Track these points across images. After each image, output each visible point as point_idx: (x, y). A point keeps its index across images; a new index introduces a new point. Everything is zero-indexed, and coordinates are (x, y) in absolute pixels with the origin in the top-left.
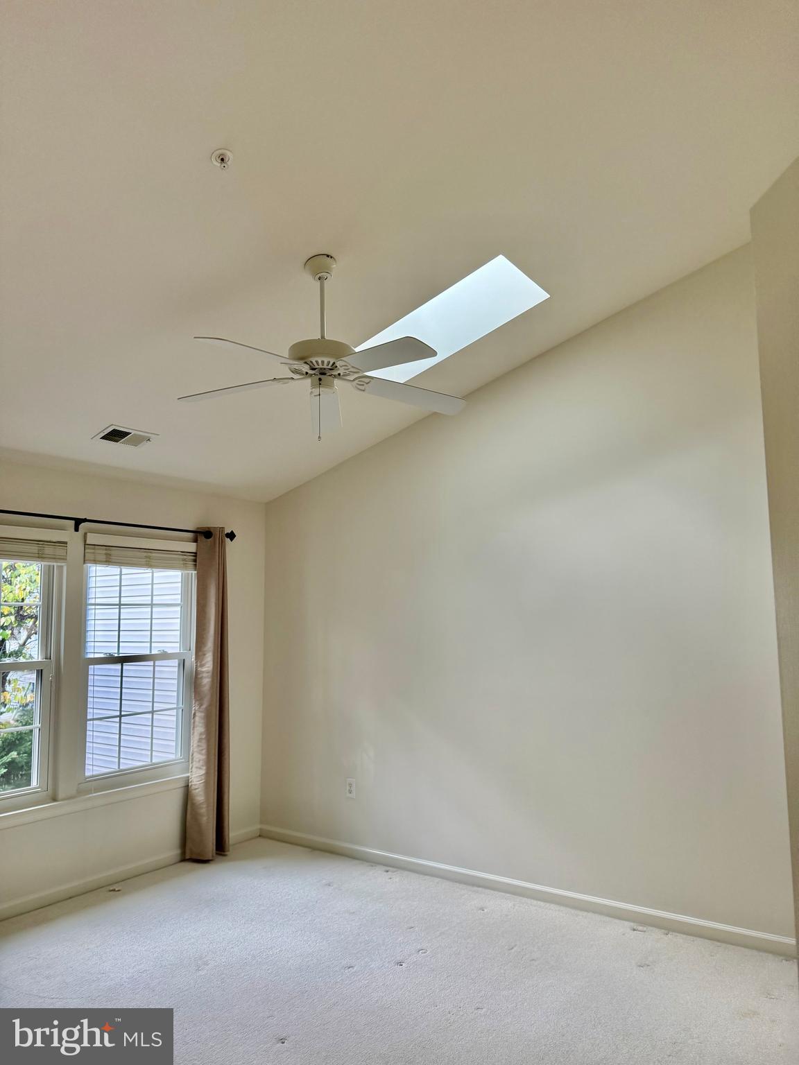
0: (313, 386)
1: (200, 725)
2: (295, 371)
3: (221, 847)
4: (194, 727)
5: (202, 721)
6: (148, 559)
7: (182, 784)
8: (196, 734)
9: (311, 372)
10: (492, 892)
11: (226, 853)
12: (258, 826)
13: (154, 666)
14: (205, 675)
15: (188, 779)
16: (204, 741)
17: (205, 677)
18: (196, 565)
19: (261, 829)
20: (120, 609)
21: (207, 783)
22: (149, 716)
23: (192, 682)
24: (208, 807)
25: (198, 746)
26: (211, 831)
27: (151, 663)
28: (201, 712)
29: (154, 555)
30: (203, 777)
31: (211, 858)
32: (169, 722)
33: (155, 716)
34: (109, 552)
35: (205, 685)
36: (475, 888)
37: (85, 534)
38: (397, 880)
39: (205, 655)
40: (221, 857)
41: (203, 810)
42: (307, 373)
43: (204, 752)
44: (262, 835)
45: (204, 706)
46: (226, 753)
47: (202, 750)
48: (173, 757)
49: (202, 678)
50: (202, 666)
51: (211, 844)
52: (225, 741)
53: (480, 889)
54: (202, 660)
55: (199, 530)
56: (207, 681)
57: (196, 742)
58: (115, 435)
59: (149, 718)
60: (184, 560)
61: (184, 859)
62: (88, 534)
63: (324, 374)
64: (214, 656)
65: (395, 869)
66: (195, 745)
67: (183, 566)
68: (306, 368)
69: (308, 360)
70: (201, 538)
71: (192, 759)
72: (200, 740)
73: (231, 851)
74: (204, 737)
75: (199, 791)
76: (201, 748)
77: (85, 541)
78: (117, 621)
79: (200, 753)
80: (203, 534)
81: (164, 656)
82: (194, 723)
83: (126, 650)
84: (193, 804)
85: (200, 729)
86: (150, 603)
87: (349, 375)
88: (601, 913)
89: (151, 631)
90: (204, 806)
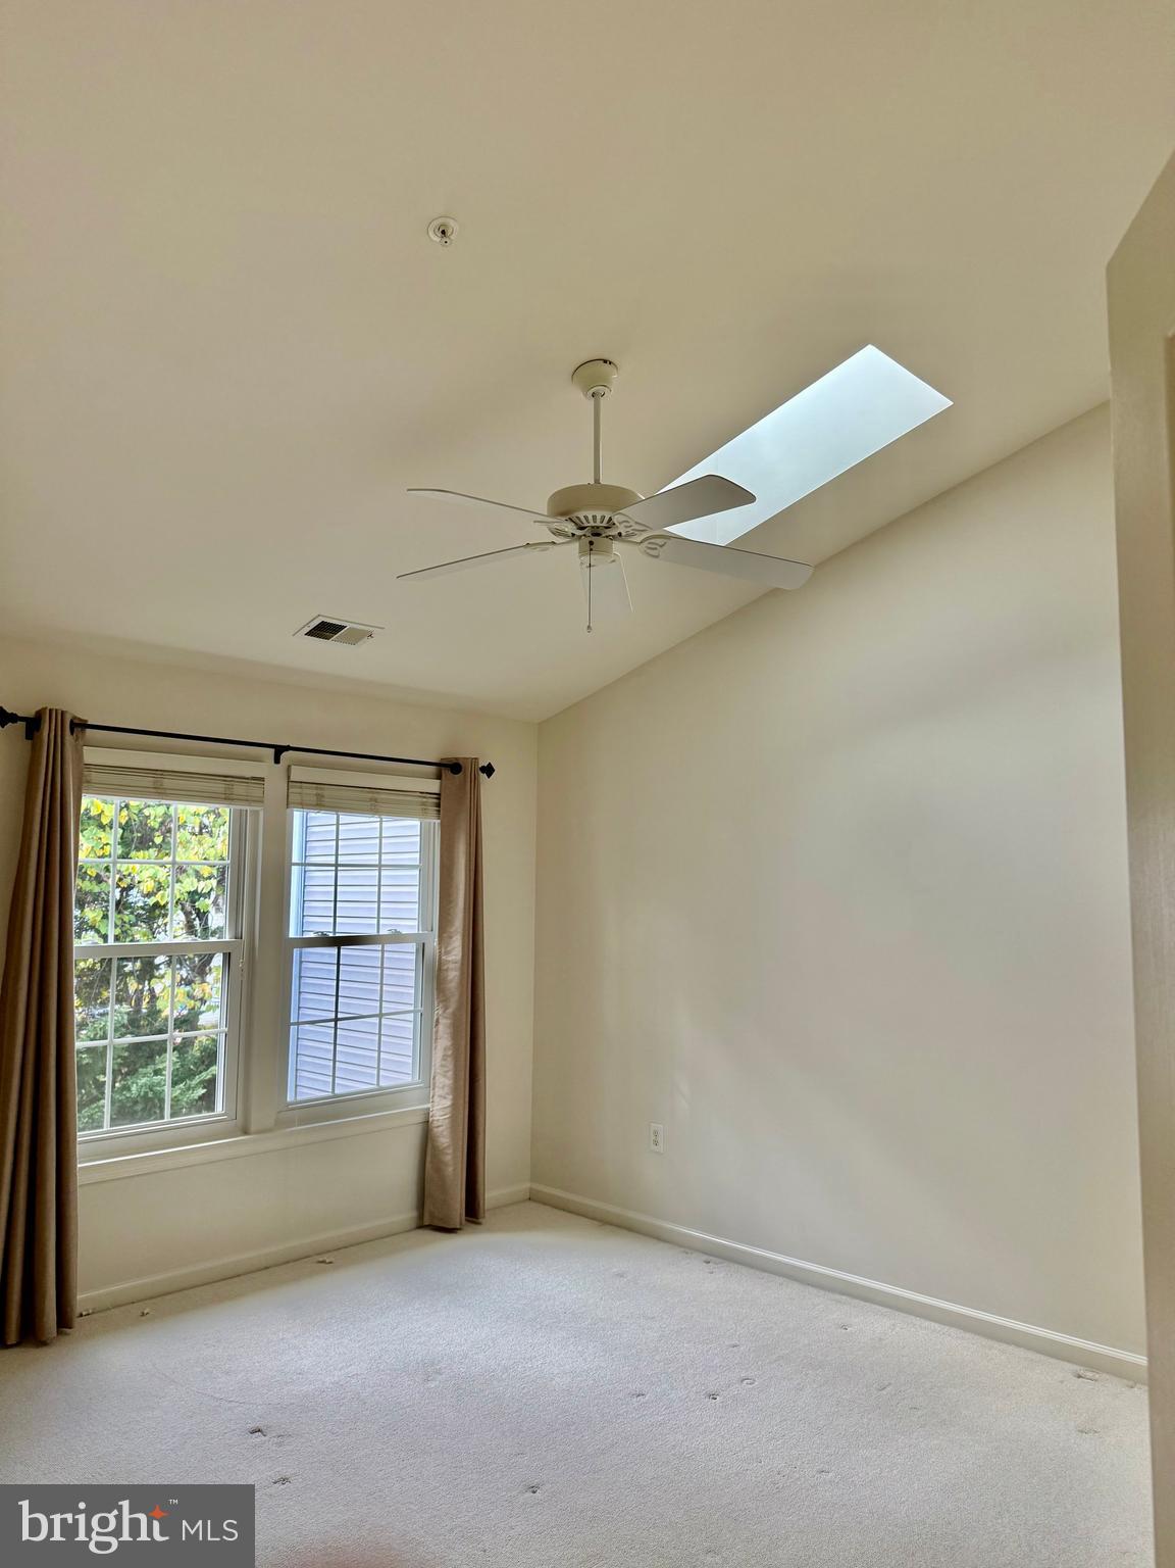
0: (582, 553)
1: (446, 1036)
2: (558, 533)
3: (473, 1211)
4: (436, 1039)
5: (448, 1031)
6: (373, 802)
7: (420, 1119)
8: (439, 1047)
9: (579, 533)
10: (862, 1303)
11: (480, 1220)
12: (528, 1185)
13: (383, 951)
14: (451, 966)
15: (427, 1113)
16: (449, 1059)
17: (452, 969)
18: (439, 811)
19: (531, 1189)
20: (336, 871)
21: (453, 1119)
22: (376, 1020)
23: (434, 976)
24: (454, 1151)
25: (442, 1066)
26: (459, 1187)
27: (379, 947)
28: (446, 1018)
29: (383, 796)
30: (448, 1110)
31: (458, 1227)
32: (404, 1029)
33: (384, 1021)
34: (319, 792)
35: (451, 981)
36: (838, 1297)
37: (289, 766)
38: (722, 1275)
39: (451, 938)
40: (473, 1226)
41: (448, 1158)
42: (573, 535)
43: (450, 1074)
44: (533, 1198)
45: (450, 1010)
46: (481, 1077)
47: (448, 1071)
48: (408, 1079)
49: (447, 970)
50: (447, 953)
51: (458, 1206)
52: (480, 1060)
53: (844, 1297)
54: (448, 944)
55: (444, 762)
56: (453, 975)
57: (439, 1060)
58: (324, 630)
59: (375, 1023)
60: (423, 804)
61: (421, 1225)
62: (293, 767)
63: (598, 535)
64: (463, 939)
65: (718, 1260)
66: (438, 1065)
67: (422, 813)
68: (570, 528)
69: (574, 516)
70: (447, 773)
71: (434, 1084)
72: (444, 1058)
73: (487, 1218)
74: (450, 1053)
75: (442, 1131)
76: (446, 1069)
77: (289, 777)
78: (333, 889)
79: (445, 1076)
80: (450, 768)
81: (396, 938)
82: (437, 1032)
83: (345, 929)
84: (435, 1148)
85: (444, 1042)
86: (377, 863)
87: (633, 535)
88: (1029, 1348)
89: (379, 902)
90: (450, 1151)
